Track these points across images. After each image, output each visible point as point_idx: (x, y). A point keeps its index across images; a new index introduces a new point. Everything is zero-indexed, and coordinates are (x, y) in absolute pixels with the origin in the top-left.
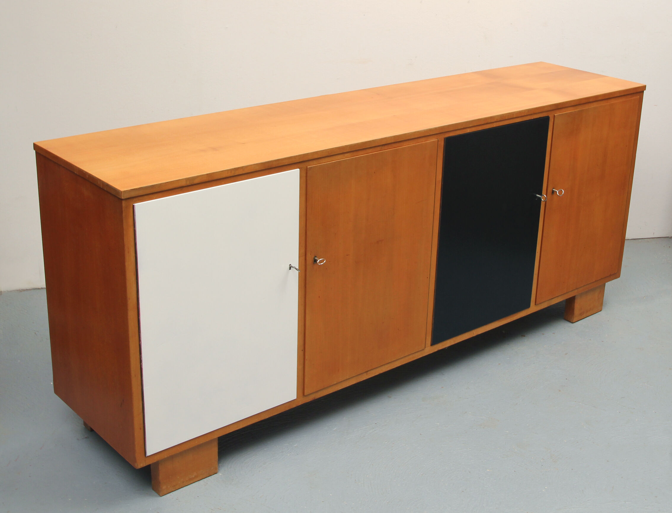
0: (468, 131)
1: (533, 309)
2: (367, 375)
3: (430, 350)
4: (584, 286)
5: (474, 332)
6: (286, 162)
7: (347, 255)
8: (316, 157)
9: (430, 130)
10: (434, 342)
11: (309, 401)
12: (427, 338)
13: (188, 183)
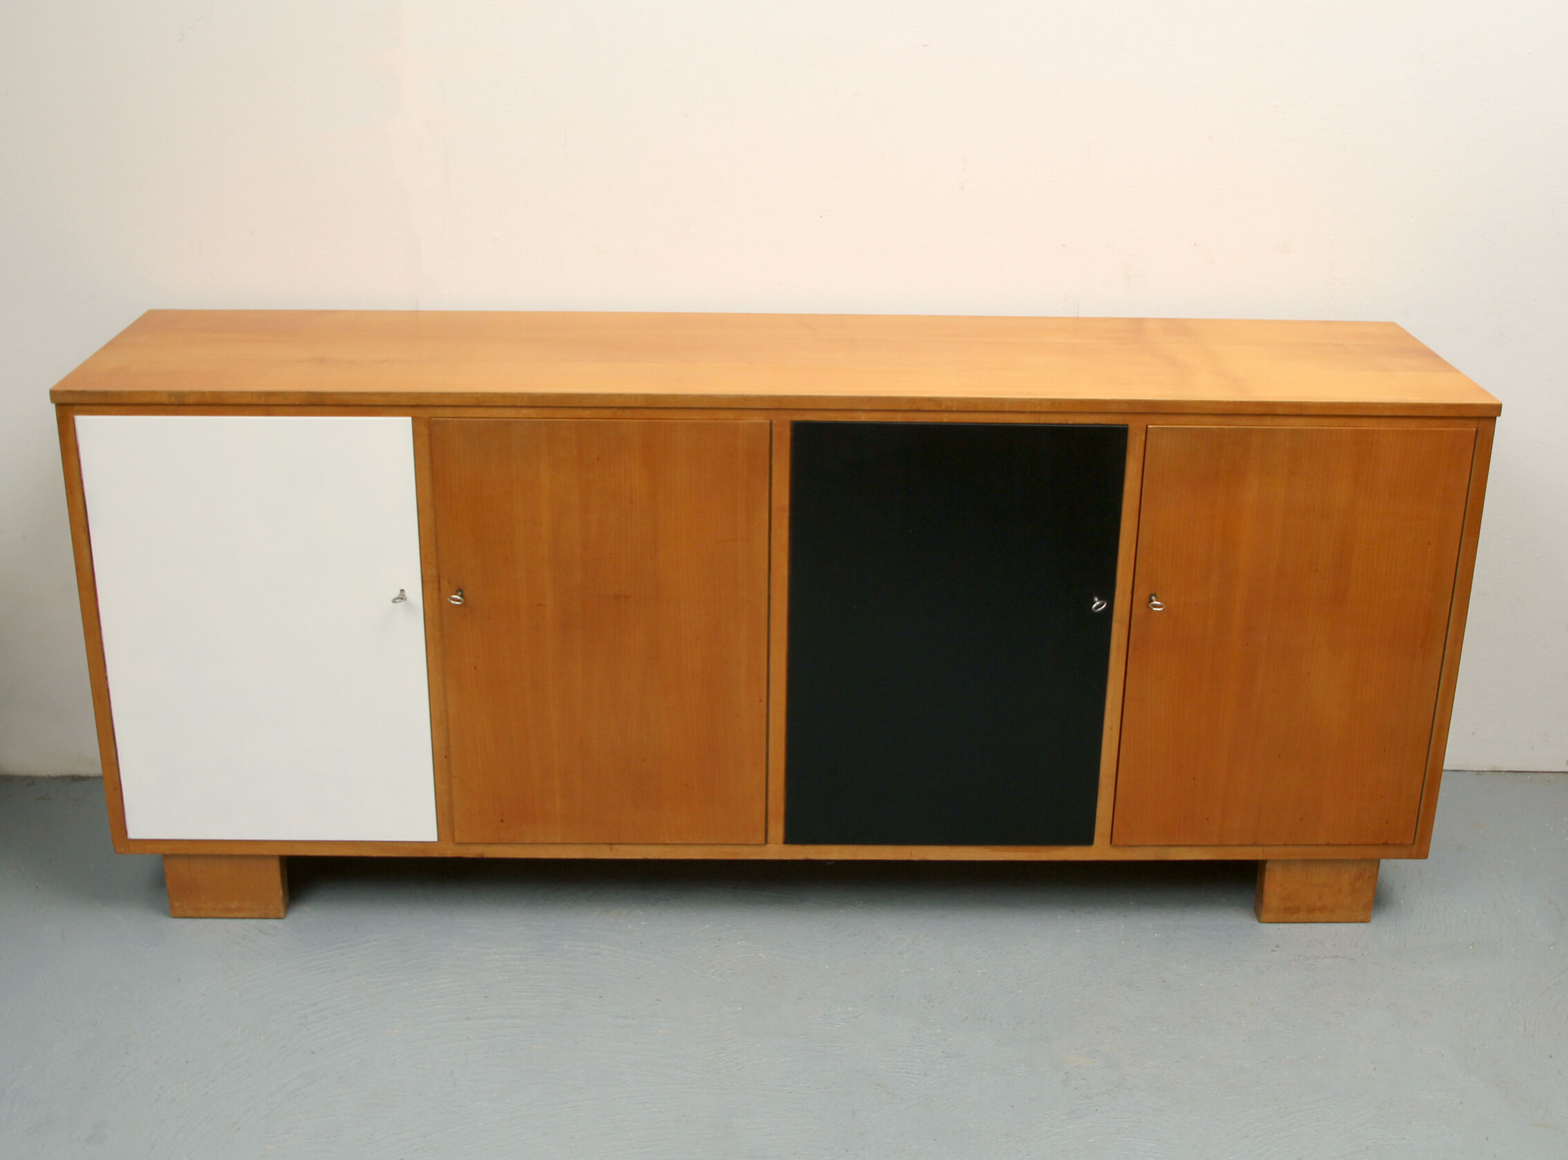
0: (863, 417)
1: (1100, 850)
2: (611, 850)
3: (778, 850)
4: (1285, 845)
5: (914, 853)
6: (380, 401)
7: (539, 605)
8: (448, 402)
9: (746, 398)
10: (791, 837)
11: (470, 856)
12: (772, 824)
13: (173, 400)
